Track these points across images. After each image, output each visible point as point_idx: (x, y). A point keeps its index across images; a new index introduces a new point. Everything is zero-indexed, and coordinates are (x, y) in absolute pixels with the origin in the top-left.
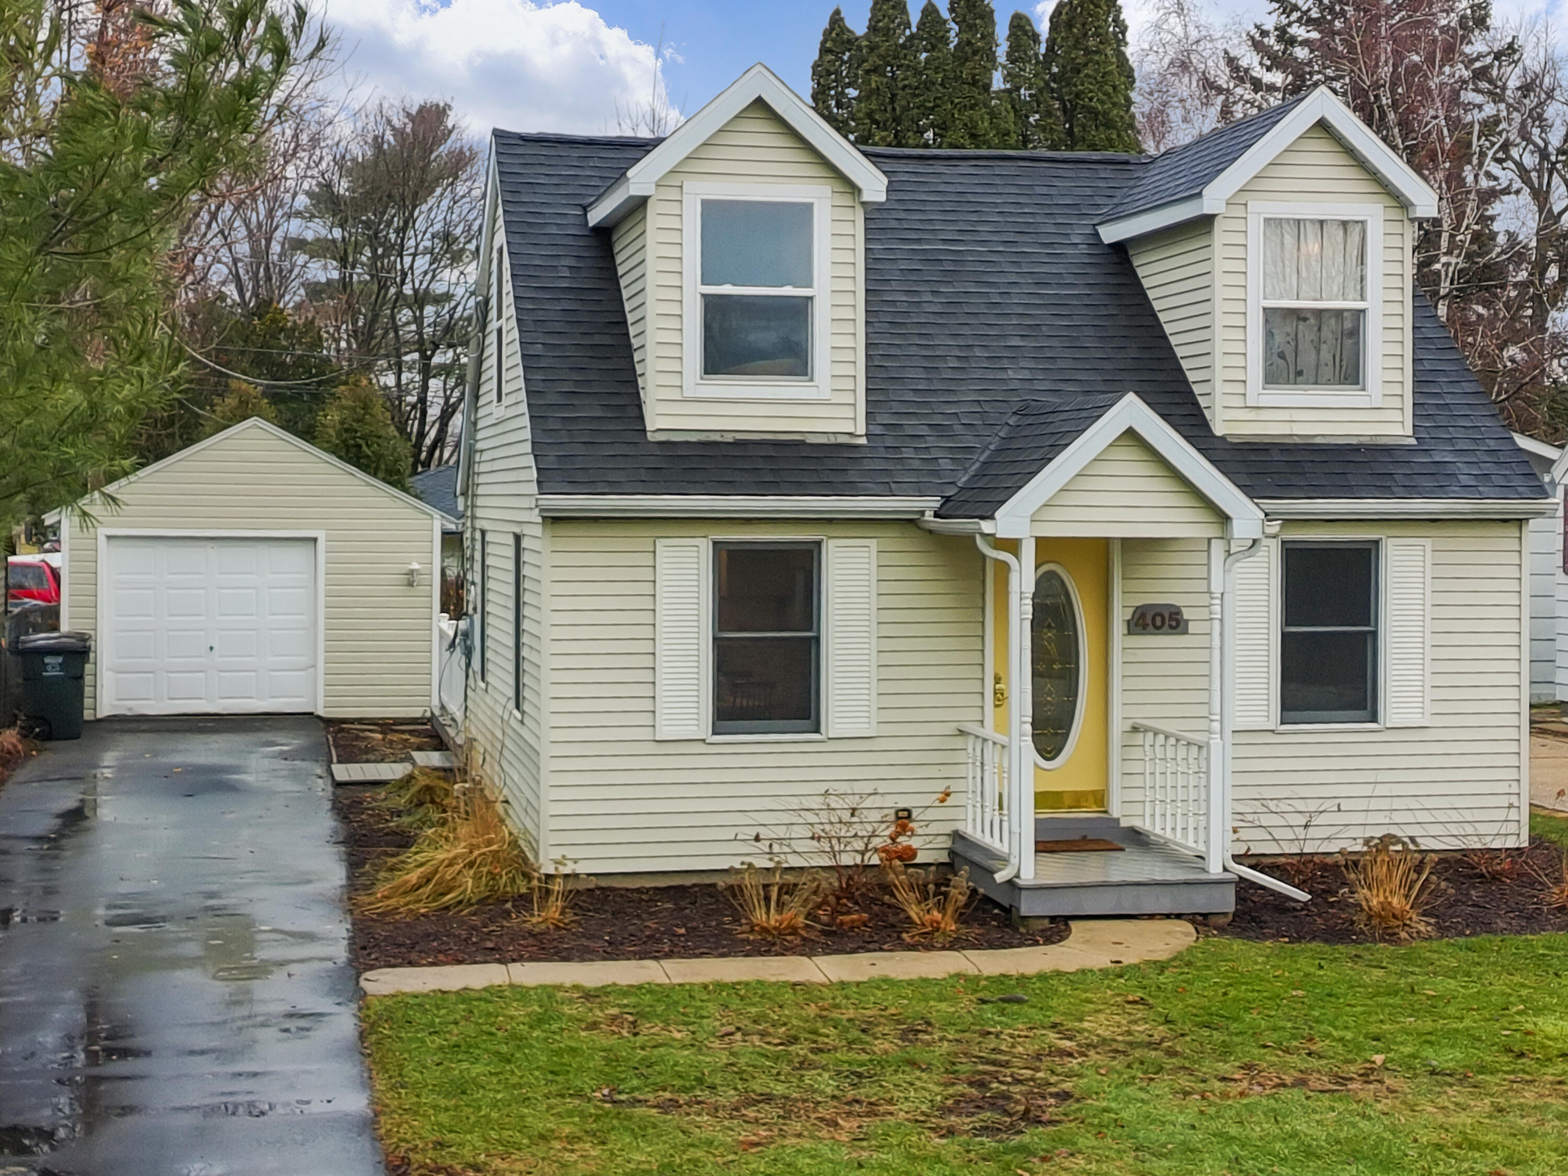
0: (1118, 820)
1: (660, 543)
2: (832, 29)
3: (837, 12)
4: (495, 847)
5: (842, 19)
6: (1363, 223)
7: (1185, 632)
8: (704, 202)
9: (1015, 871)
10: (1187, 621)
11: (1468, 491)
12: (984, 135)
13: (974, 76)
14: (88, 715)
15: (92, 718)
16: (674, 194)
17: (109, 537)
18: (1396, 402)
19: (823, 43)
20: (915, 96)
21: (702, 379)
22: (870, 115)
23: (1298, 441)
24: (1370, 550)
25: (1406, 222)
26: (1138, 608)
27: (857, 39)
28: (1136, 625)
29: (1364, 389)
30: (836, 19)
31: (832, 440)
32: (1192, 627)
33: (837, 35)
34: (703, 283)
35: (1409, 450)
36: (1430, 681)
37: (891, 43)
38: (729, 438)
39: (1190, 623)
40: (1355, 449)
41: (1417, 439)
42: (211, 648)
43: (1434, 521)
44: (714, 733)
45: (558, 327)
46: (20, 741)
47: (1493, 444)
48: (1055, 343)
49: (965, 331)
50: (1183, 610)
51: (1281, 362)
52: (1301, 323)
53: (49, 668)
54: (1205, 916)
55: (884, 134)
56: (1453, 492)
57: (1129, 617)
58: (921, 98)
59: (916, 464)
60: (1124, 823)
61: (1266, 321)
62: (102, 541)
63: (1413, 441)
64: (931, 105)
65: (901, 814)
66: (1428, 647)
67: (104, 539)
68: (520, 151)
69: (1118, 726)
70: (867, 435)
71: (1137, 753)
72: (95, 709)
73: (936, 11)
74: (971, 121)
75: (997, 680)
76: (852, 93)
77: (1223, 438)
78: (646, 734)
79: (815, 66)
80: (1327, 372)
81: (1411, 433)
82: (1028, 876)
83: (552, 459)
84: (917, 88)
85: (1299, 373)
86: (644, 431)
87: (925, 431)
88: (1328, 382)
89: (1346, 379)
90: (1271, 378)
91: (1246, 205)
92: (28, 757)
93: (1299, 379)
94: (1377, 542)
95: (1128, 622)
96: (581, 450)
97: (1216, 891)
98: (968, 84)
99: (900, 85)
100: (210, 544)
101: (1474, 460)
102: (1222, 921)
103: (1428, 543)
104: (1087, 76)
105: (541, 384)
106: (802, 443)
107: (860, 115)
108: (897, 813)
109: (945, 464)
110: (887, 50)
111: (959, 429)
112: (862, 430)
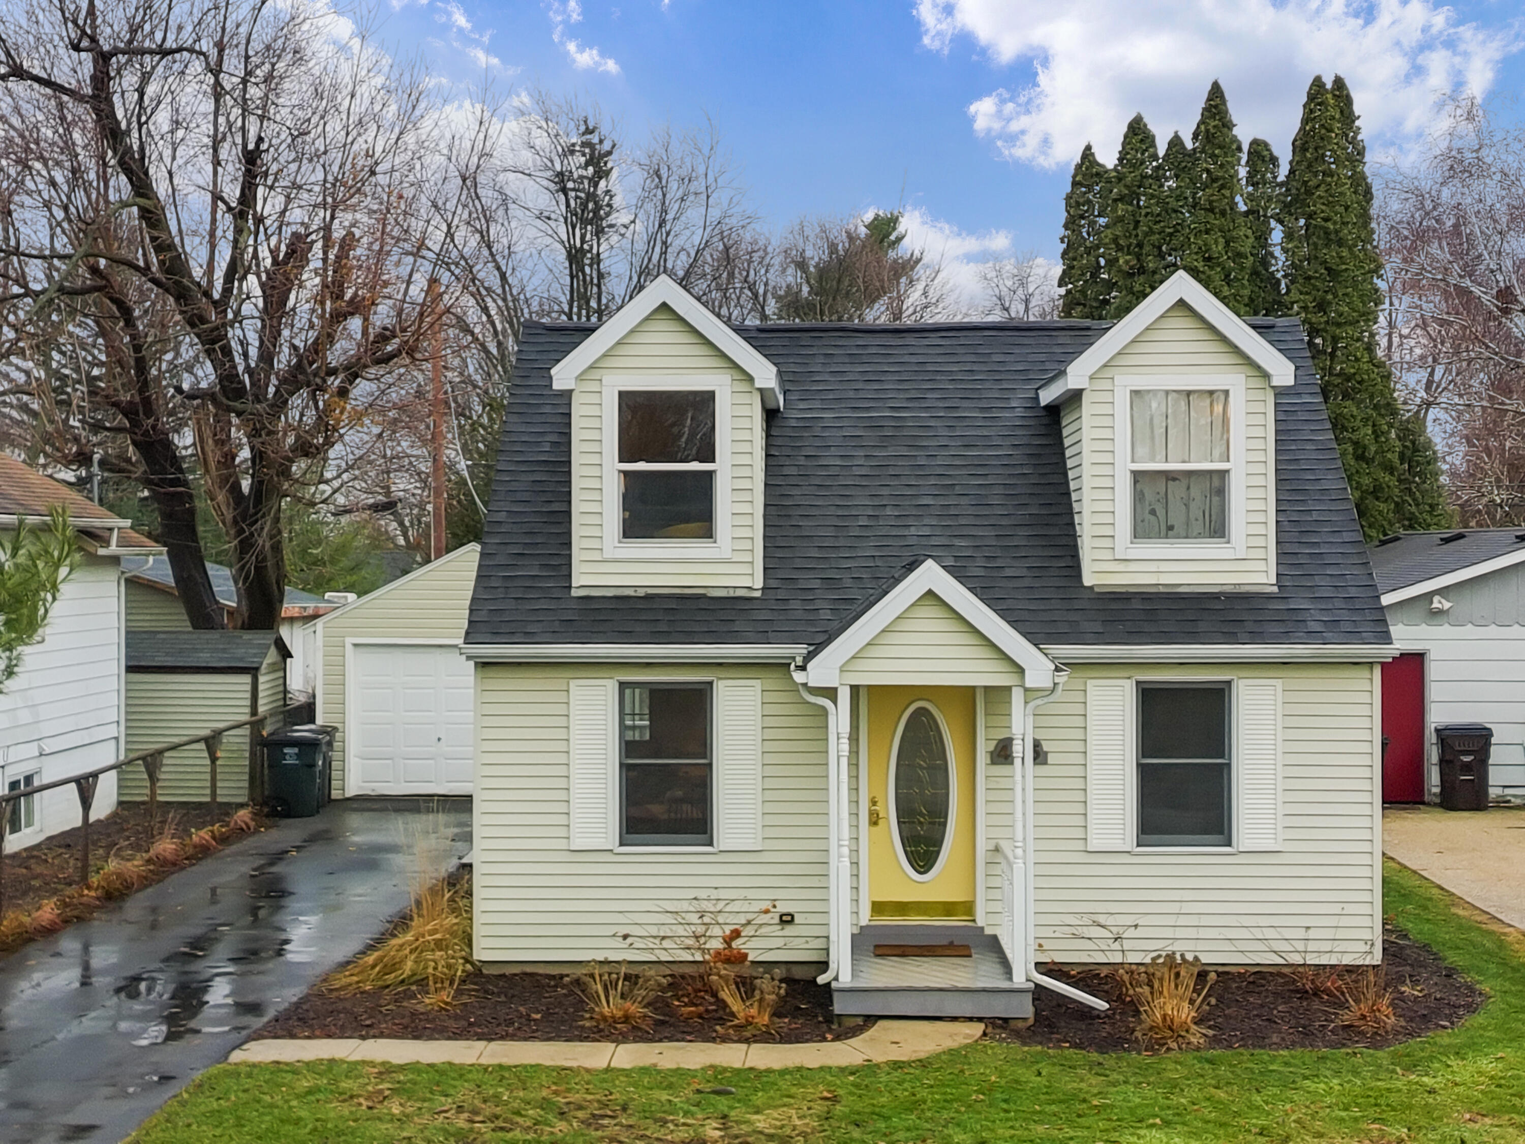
0: (982, 928)
1: (573, 683)
2: (1083, 163)
3: (1088, 148)
4: (438, 936)
5: (1093, 154)
6: (1226, 393)
7: (1045, 763)
8: (621, 394)
9: (834, 974)
10: (1046, 753)
11: (1312, 637)
12: (1218, 258)
13: (1211, 202)
14: (335, 794)
15: (340, 797)
16: (595, 387)
17: (355, 645)
18: (1261, 554)
19: (1074, 177)
20: (1156, 223)
21: (620, 542)
22: (1115, 240)
23: (1162, 589)
24: (1223, 690)
25: (1268, 389)
26: (1000, 741)
27: (1106, 172)
28: (999, 756)
29: (1228, 542)
30: (1088, 154)
31: (731, 593)
32: (1051, 759)
33: (1087, 169)
34: (621, 461)
35: (1269, 597)
36: (1282, 810)
37: (1137, 173)
38: (641, 592)
39: (1049, 756)
40: (1215, 597)
41: (1279, 587)
42: (439, 739)
43: (1285, 664)
44: (622, 844)
45: (526, 497)
46: (252, 819)
47: (1353, 592)
48: (964, 501)
49: (885, 491)
50: (1043, 743)
51: (1152, 518)
52: (1170, 483)
53: (287, 757)
54: (1006, 1020)
55: (1128, 257)
56: (1298, 637)
57: (992, 748)
58: (1162, 224)
59: (799, 615)
60: (988, 931)
61: (1136, 482)
62: (349, 648)
63: (1275, 589)
64: (1171, 230)
65: (784, 918)
66: (1280, 779)
67: (351, 647)
68: (542, 339)
69: (982, 846)
70: (763, 589)
71: (997, 870)
72: (343, 790)
73: (1182, 143)
74: (1205, 245)
75: (874, 803)
76: (1102, 221)
77: (1091, 588)
78: (562, 844)
79: (1068, 198)
80: (1197, 527)
81: (1274, 582)
82: (845, 979)
83: (484, 612)
84: (1158, 215)
85: (1170, 528)
86: (570, 587)
87: (816, 584)
88: (1199, 536)
89: (1215, 532)
90: (1140, 532)
91: (1113, 378)
92: (256, 831)
93: (1170, 533)
94: (1229, 683)
95: (992, 753)
96: (511, 605)
97: (1015, 999)
98: (1205, 209)
99: (1143, 212)
100: (439, 650)
101: (1330, 607)
102: (1020, 1024)
103: (1278, 683)
104: (1320, 197)
105: (495, 547)
106: (703, 596)
107: (1107, 240)
108: (781, 916)
109: (826, 615)
110: (1133, 181)
111: (848, 583)
112: (759, 584)
